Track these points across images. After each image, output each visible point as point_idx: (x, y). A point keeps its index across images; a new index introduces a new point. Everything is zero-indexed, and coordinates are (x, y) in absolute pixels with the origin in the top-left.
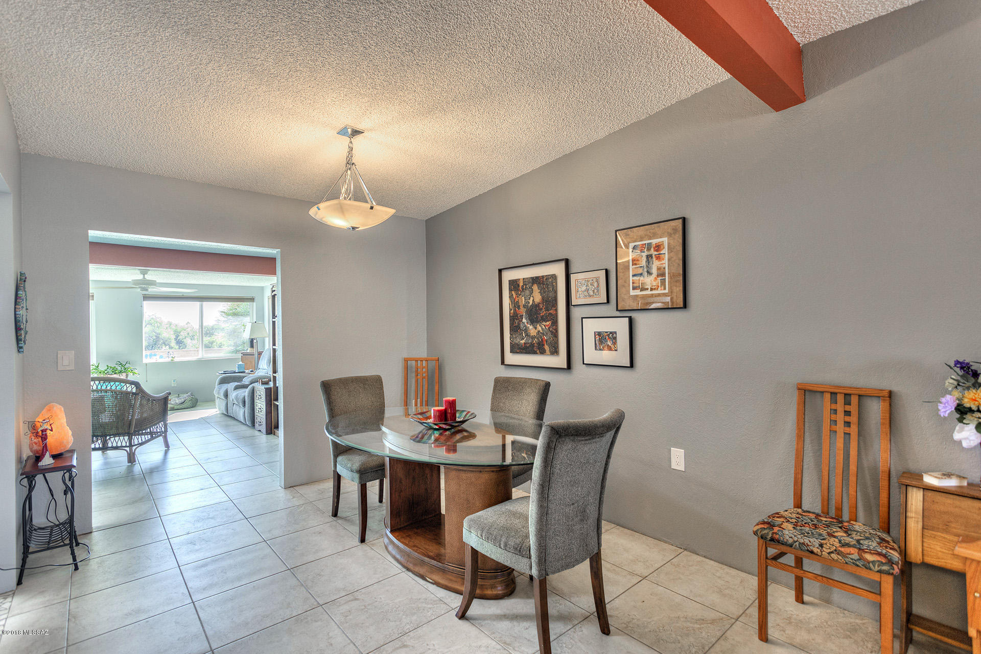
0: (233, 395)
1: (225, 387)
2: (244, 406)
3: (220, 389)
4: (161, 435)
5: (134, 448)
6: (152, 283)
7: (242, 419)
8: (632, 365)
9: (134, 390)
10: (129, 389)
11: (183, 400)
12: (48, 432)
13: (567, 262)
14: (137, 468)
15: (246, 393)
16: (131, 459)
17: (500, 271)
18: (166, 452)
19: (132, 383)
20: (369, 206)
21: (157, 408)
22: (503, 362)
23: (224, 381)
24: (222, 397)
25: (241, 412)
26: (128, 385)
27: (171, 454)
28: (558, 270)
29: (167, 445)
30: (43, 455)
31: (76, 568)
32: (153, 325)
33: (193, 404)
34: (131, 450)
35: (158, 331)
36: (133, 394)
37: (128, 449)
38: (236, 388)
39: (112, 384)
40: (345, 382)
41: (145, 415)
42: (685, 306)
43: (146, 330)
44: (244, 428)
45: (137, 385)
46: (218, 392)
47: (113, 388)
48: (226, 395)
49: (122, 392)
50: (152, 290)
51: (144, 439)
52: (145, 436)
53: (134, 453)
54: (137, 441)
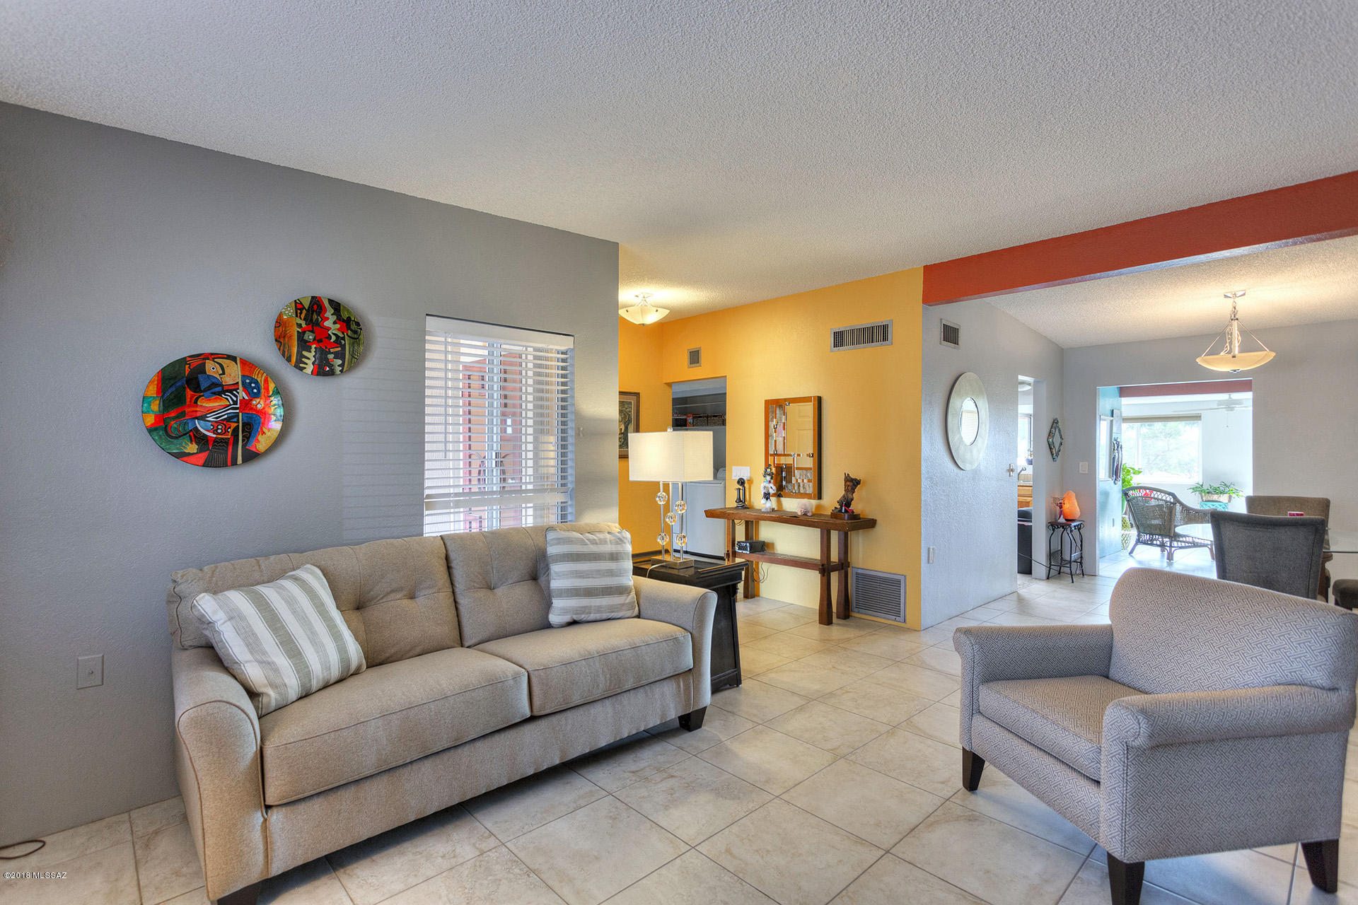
5: (1173, 549)
9: (1172, 500)
12: (1065, 505)
19: (1170, 494)
26: (1167, 496)
34: (1171, 550)
36: (1169, 501)
45: (1172, 494)
51: (1187, 544)
52: (1188, 543)
53: (1172, 554)
54: (1176, 545)
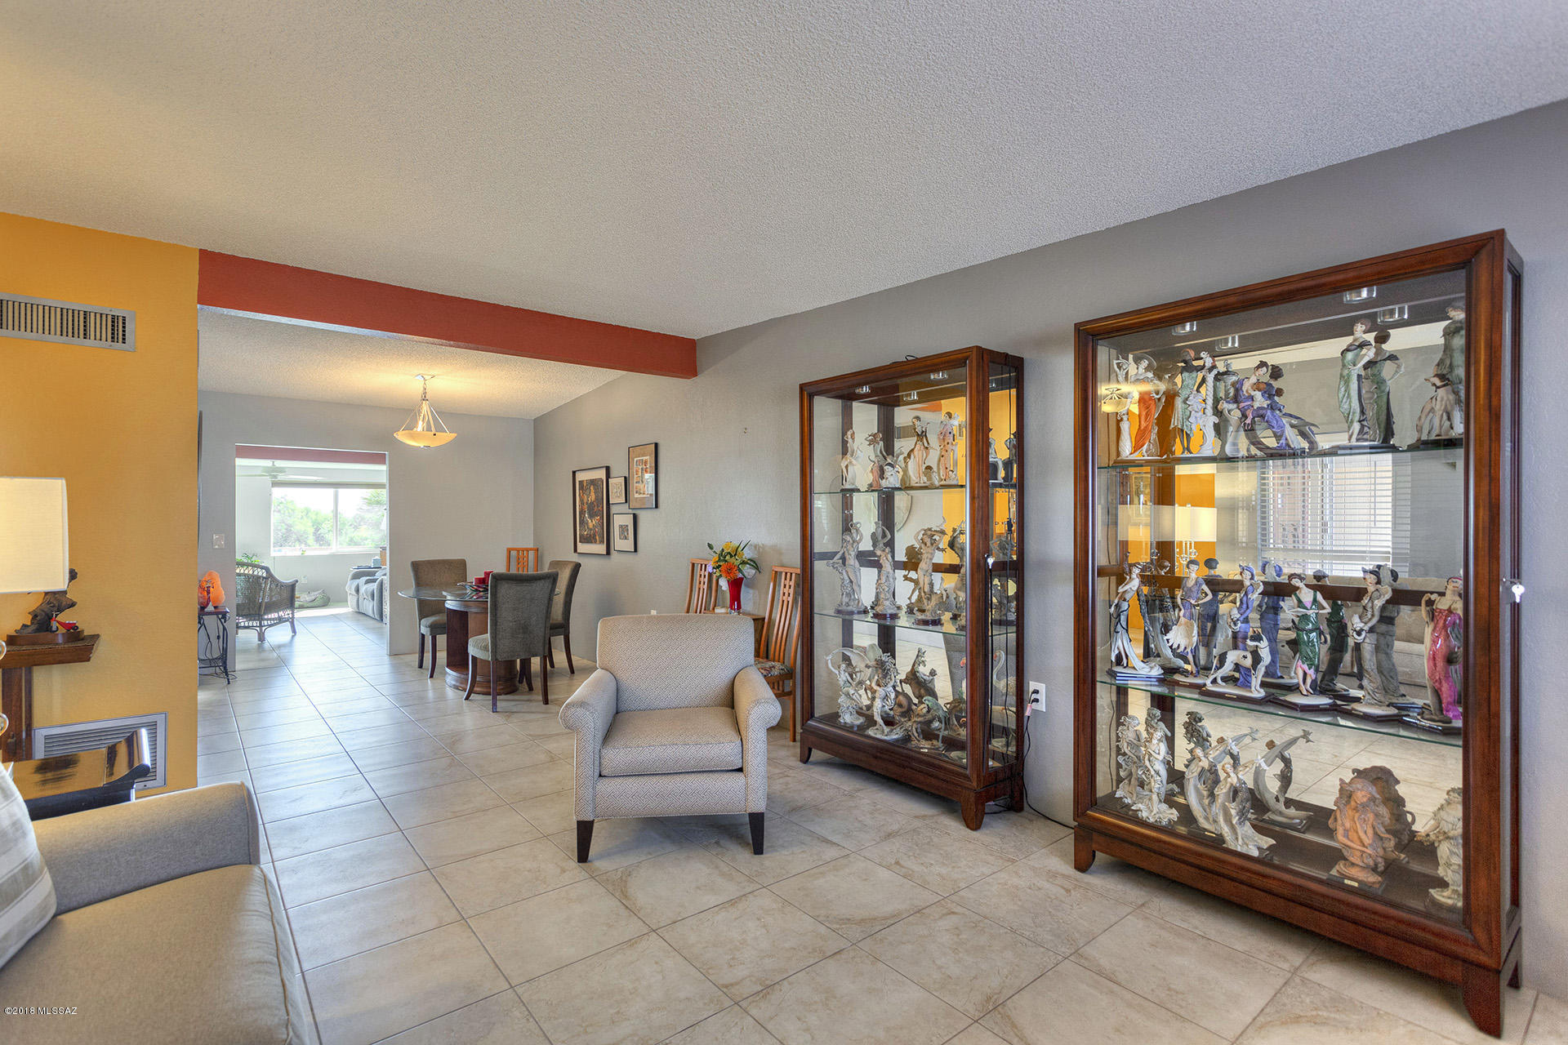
0: (362, 590)
1: (356, 582)
2: (373, 599)
3: (351, 584)
4: (288, 620)
5: (264, 628)
6: (282, 470)
7: (371, 614)
8: (636, 550)
9: (264, 575)
10: (260, 574)
11: (313, 598)
12: (211, 589)
13: (608, 469)
14: (266, 645)
15: (374, 586)
16: (261, 638)
17: (574, 473)
18: (293, 636)
19: (263, 568)
20: (432, 433)
21: (285, 594)
22: (575, 551)
23: (356, 576)
24: (354, 593)
25: (369, 607)
26: (259, 570)
27: (297, 638)
28: (602, 474)
29: (294, 631)
30: (208, 604)
31: (229, 683)
32: (282, 512)
33: (325, 603)
34: (261, 630)
35: (290, 521)
36: (264, 578)
37: (258, 629)
38: (367, 582)
39: (245, 567)
40: (432, 564)
41: (274, 599)
42: (657, 507)
43: (275, 518)
44: (372, 622)
45: (267, 569)
46: (350, 587)
47: (246, 572)
48: (357, 591)
49: (253, 576)
50: (281, 477)
51: (272, 622)
52: (273, 619)
53: (264, 633)
54: (266, 624)
